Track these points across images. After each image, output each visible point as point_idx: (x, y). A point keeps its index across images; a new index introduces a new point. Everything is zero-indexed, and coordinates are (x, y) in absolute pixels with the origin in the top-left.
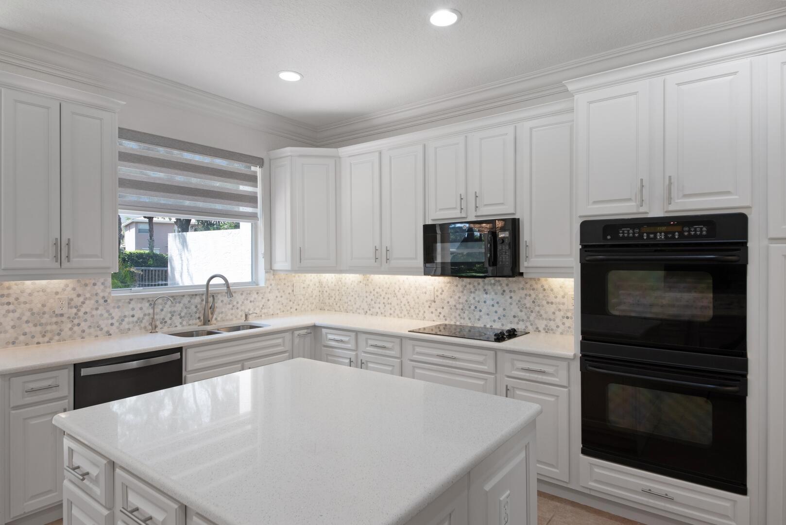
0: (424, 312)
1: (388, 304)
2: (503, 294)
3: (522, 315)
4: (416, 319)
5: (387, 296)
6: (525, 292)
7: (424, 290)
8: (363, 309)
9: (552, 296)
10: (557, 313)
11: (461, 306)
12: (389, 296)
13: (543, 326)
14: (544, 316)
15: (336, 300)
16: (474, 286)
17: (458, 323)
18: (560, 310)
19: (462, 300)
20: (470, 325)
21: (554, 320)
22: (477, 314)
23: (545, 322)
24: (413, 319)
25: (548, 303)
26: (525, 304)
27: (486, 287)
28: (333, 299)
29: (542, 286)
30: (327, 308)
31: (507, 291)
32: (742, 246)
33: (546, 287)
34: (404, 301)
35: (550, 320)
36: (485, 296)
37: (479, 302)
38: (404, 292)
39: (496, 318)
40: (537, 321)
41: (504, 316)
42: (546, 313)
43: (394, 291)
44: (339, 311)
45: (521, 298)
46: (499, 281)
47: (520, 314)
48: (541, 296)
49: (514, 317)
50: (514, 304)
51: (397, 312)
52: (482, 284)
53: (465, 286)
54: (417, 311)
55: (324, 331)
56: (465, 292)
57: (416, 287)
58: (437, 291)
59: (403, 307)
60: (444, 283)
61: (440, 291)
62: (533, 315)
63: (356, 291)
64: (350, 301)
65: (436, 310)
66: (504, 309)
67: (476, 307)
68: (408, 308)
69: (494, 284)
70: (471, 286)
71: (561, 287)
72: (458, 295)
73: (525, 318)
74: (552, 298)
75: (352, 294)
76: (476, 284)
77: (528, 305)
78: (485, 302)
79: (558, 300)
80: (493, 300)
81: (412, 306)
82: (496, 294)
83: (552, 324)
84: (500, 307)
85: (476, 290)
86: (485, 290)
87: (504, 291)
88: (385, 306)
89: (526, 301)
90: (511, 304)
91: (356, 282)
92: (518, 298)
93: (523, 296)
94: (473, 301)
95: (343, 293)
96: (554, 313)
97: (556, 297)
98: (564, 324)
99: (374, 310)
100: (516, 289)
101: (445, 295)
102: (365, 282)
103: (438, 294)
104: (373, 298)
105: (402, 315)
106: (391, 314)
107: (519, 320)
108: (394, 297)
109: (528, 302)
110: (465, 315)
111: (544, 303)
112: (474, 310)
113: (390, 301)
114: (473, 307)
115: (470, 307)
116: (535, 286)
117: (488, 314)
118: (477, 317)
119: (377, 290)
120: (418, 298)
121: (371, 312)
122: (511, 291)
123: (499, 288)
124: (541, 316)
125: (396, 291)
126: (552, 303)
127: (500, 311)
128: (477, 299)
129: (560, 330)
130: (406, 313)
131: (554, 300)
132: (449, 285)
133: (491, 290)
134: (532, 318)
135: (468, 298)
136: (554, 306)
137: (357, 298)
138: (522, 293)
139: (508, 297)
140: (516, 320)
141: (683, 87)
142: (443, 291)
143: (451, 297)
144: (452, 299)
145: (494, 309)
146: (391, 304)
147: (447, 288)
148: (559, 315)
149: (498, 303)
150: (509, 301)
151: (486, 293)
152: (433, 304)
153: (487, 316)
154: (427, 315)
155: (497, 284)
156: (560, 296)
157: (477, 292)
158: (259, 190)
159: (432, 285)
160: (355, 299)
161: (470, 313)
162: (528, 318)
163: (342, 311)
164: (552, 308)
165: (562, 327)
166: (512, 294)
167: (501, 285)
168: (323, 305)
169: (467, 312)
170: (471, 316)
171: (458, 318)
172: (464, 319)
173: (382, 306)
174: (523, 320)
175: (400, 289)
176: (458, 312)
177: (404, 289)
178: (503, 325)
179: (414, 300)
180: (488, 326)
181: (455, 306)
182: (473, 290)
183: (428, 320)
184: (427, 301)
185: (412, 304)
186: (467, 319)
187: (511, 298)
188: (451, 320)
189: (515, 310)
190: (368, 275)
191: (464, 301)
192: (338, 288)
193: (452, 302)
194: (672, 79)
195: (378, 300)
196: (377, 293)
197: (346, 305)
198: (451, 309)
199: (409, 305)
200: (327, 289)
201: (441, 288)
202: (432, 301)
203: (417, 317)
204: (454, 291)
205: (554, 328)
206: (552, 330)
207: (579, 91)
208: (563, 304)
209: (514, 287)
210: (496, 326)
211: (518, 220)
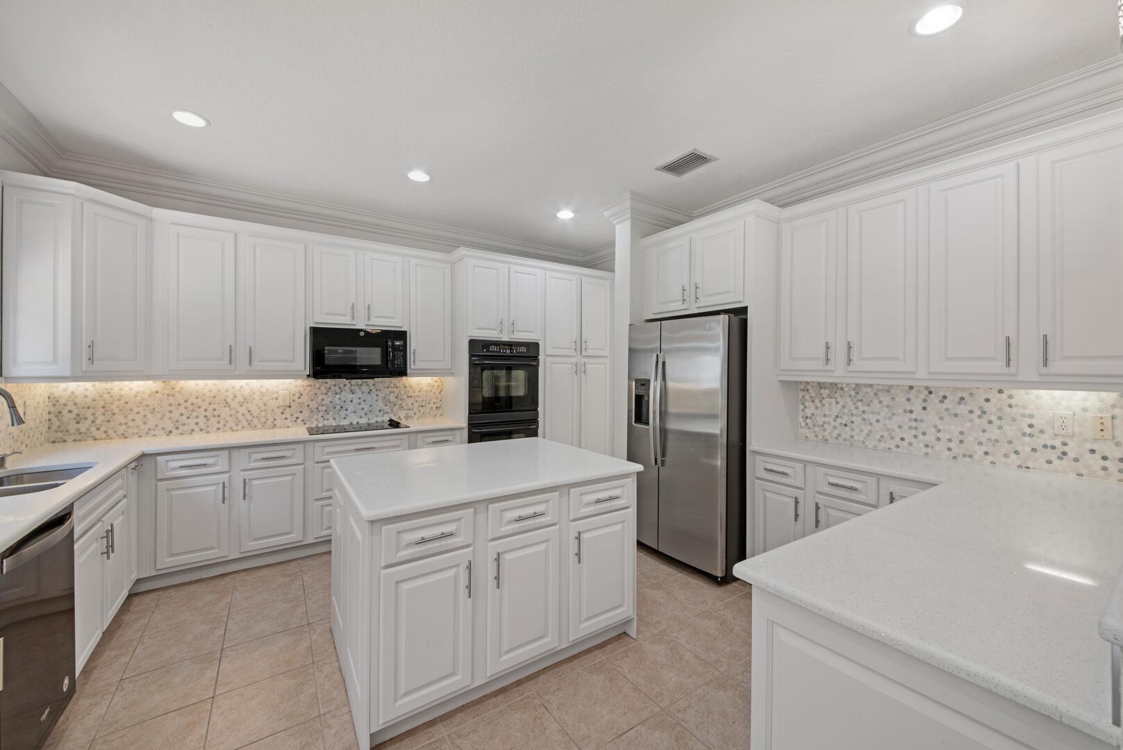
0: (275, 419)
1: (214, 416)
2: (369, 393)
3: (387, 409)
4: (261, 429)
5: (212, 407)
6: (389, 390)
7: (275, 396)
8: (163, 429)
9: (411, 391)
10: (415, 403)
11: (324, 408)
12: (216, 406)
13: (404, 415)
14: (405, 408)
15: (98, 422)
16: (340, 388)
17: (320, 425)
18: (417, 401)
19: (326, 402)
20: (334, 424)
21: (413, 409)
22: (343, 413)
23: (405, 412)
24: (257, 429)
25: (408, 397)
26: (389, 400)
27: (353, 388)
28: (88, 422)
29: (404, 384)
30: (70, 438)
31: (374, 390)
32: (536, 358)
33: (407, 385)
34: (243, 410)
35: (410, 409)
36: (352, 396)
37: (345, 402)
38: (242, 400)
39: (363, 414)
40: (399, 412)
41: (371, 411)
42: (407, 404)
43: (225, 400)
44: (105, 439)
45: (386, 395)
46: (366, 382)
47: (385, 408)
48: (402, 392)
49: (380, 411)
50: (380, 400)
51: (231, 424)
52: (348, 385)
53: (330, 388)
54: (263, 420)
56: (329, 394)
57: (261, 393)
58: (294, 395)
59: (241, 418)
60: (303, 386)
61: (298, 395)
62: (397, 407)
63: (147, 406)
64: (133, 420)
65: (292, 415)
66: (371, 406)
67: (342, 407)
68: (249, 418)
69: (361, 385)
70: (337, 388)
71: (418, 384)
72: (321, 397)
73: (389, 411)
74: (411, 393)
75: (135, 410)
76: (342, 386)
77: (392, 401)
78: (351, 401)
79: (415, 394)
80: (360, 398)
81: (255, 414)
82: (363, 393)
83: (411, 413)
84: (366, 404)
85: (342, 391)
86: (351, 391)
87: (371, 390)
88: (208, 420)
89: (390, 397)
90: (377, 400)
91: (148, 392)
92: (384, 395)
93: (388, 393)
94: (338, 402)
95: (116, 410)
96: (412, 404)
97: (414, 392)
98: (419, 411)
99: (185, 428)
100: (381, 388)
101: (305, 399)
102: (166, 392)
103: (295, 398)
104: (184, 411)
105: (239, 427)
106: (218, 429)
107: (384, 413)
108: (225, 407)
110: (329, 416)
111: (405, 397)
112: (340, 410)
113: (216, 413)
114: (338, 407)
115: (335, 408)
116: (398, 385)
117: (355, 412)
118: (343, 416)
119: (193, 400)
120: (265, 405)
121: (180, 431)
122: (377, 390)
123: (366, 387)
124: (403, 407)
125: (229, 400)
126: (411, 397)
127: (367, 408)
128: (343, 399)
129: (416, 416)
130: (245, 424)
131: (412, 394)
132: (309, 388)
133: (358, 390)
134: (395, 410)
135: (333, 399)
136: (412, 398)
137: (149, 416)
139: (374, 395)
140: (382, 413)
141: (517, 274)
142: (301, 395)
143: (312, 400)
144: (314, 402)
145: (361, 406)
146: (219, 416)
147: (307, 391)
148: (416, 405)
149: (364, 401)
150: (376, 398)
151: (353, 393)
152: (288, 409)
153: (353, 414)
154: (279, 422)
155: (364, 384)
156: (417, 391)
157: (343, 393)
159: (287, 390)
160: (145, 416)
161: (334, 413)
162: (392, 410)
163: (111, 438)
164: (412, 400)
165: (418, 414)
166: (378, 393)
167: (368, 385)
168: (60, 435)
169: (331, 413)
170: (336, 416)
171: (321, 420)
172: (328, 419)
173: (202, 421)
174: (387, 413)
175: (235, 397)
176: (321, 414)
177: (243, 396)
178: (369, 419)
179: (259, 408)
180: (354, 423)
181: (317, 408)
182: (338, 391)
183: (280, 427)
184: (278, 407)
185: (255, 412)
186: (331, 419)
187: (377, 395)
188: (312, 423)
189: (381, 405)
190: (173, 382)
191: (328, 403)
192: (102, 403)
193: (314, 405)
194: (513, 267)
195: (195, 414)
196: (192, 404)
197: (124, 427)
198: (312, 412)
199: (251, 415)
200: (71, 406)
201: (299, 392)
202: (286, 406)
203: (263, 426)
204: (316, 394)
205: (412, 415)
206: (411, 417)
207: (467, 256)
208: (419, 397)
209: (380, 386)
210: (364, 421)
211: (406, 332)
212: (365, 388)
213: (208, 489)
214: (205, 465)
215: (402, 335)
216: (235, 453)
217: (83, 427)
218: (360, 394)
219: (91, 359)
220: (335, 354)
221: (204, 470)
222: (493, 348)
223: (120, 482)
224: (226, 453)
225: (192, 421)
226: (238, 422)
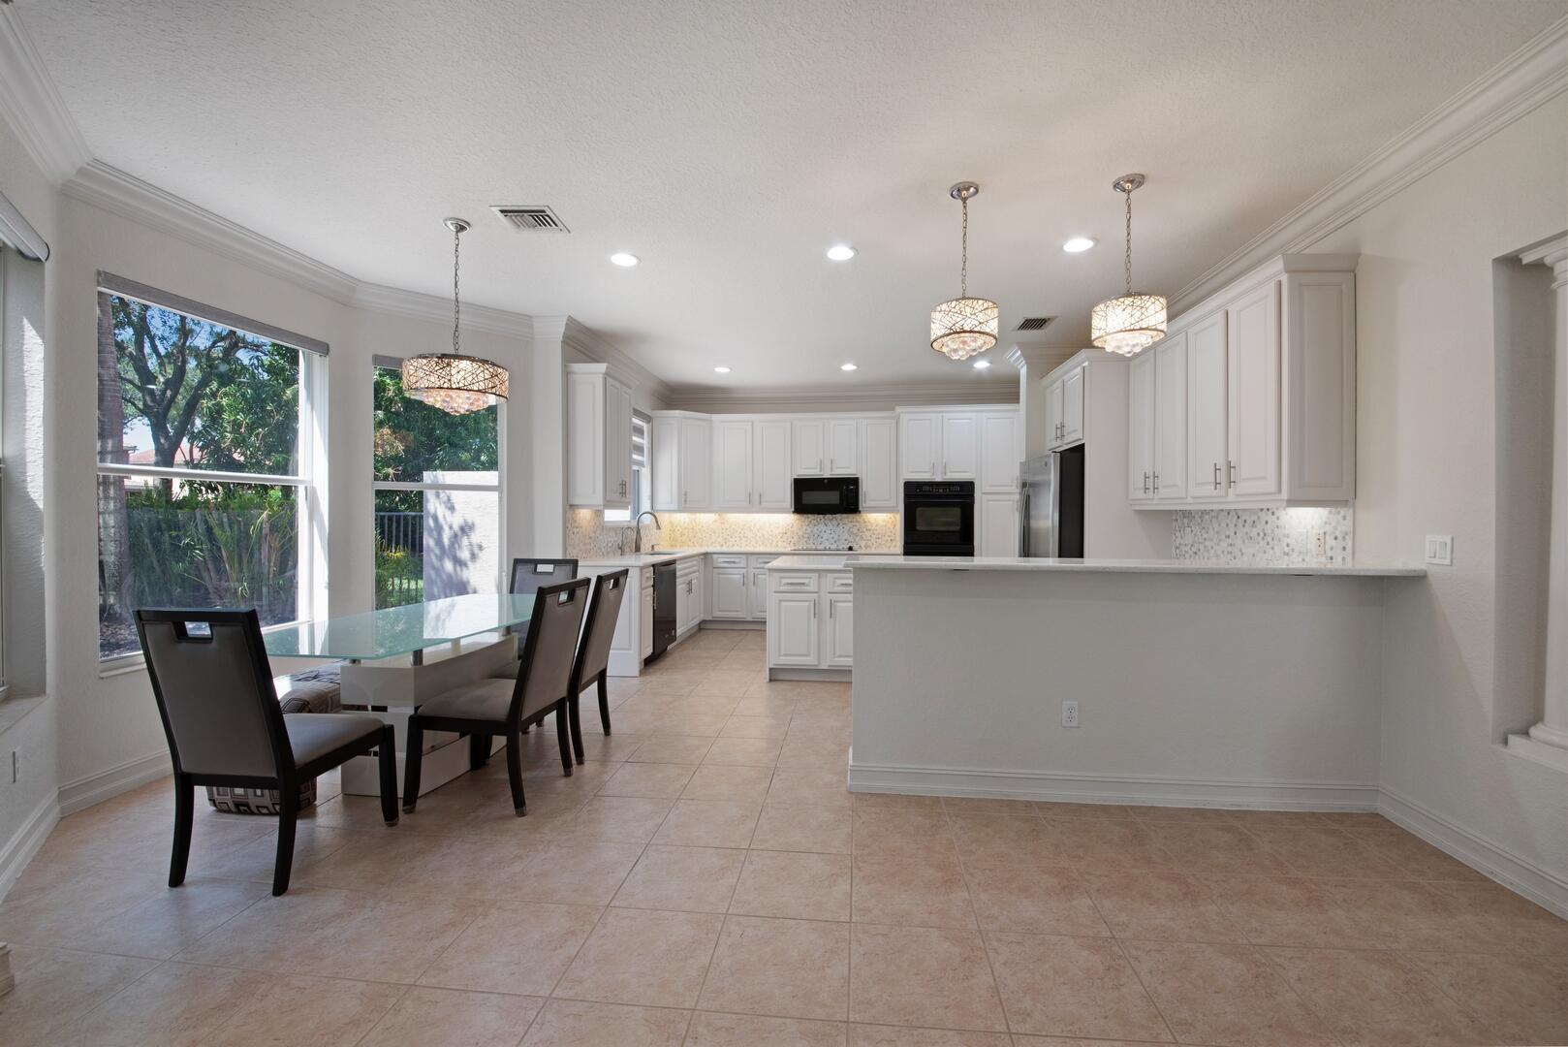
6: (853, 523)
7: (777, 525)
10: (873, 535)
11: (807, 535)
13: (865, 544)
14: (865, 539)
16: (817, 522)
19: (809, 531)
21: (871, 540)
22: (820, 540)
23: (865, 542)
27: (826, 521)
29: (863, 520)
31: (841, 523)
33: (866, 520)
34: (759, 534)
35: (868, 540)
36: (825, 528)
37: (821, 532)
39: (833, 542)
40: (860, 542)
41: (839, 540)
42: (866, 536)
45: (850, 527)
46: (836, 517)
47: (849, 538)
48: (863, 526)
49: (846, 540)
50: (846, 531)
51: (753, 542)
52: (823, 519)
53: (811, 521)
54: (770, 541)
55: (715, 556)
60: (794, 519)
61: (791, 526)
63: (710, 529)
69: (832, 520)
70: (815, 522)
72: (802, 528)
74: (869, 527)
75: (706, 531)
78: (825, 531)
80: (831, 530)
85: (818, 524)
86: (825, 524)
88: (741, 539)
89: (853, 530)
91: (712, 521)
92: (848, 528)
94: (816, 532)
95: (698, 531)
96: (871, 536)
99: (730, 543)
101: (795, 528)
102: (721, 520)
103: (789, 527)
104: (729, 533)
105: (757, 545)
106: (746, 545)
107: (849, 542)
108: (749, 531)
109: (855, 530)
110: (810, 541)
111: (865, 530)
112: (817, 538)
115: (814, 536)
116: (860, 520)
118: (820, 542)
119: (733, 526)
120: (774, 530)
121: (727, 544)
124: (863, 538)
125: (751, 527)
127: (836, 537)
128: (819, 530)
129: (874, 546)
132: (797, 521)
133: (830, 524)
134: (857, 539)
135: (813, 529)
136: (871, 531)
137: (713, 534)
138: (850, 525)
139: (841, 527)
141: (951, 421)
142: (793, 525)
143: (799, 528)
144: (800, 531)
145: (832, 536)
147: (796, 523)
148: (874, 537)
149: (834, 531)
150: (843, 530)
151: (826, 526)
152: (784, 535)
153: (826, 541)
154: (780, 544)
157: (819, 526)
158: (645, 442)
160: (710, 535)
161: (814, 539)
164: (868, 534)
166: (844, 526)
167: (837, 519)
170: (815, 542)
171: (805, 543)
172: (809, 543)
173: (738, 539)
175: (755, 525)
176: (805, 539)
177: (759, 525)
178: (837, 546)
179: (768, 533)
180: (827, 547)
181: (802, 535)
182: (816, 524)
184: (779, 533)
185: (766, 536)
186: (812, 544)
187: (843, 528)
188: (799, 545)
189: (846, 536)
190: (726, 515)
192: (691, 526)
194: (946, 416)
195: (734, 535)
196: (733, 529)
198: (799, 537)
201: (792, 523)
203: (770, 545)
204: (802, 525)
205: (871, 545)
209: (846, 521)
210: (834, 547)
211: (857, 478)
212: (834, 522)
213: (736, 576)
214: (734, 562)
215: (855, 481)
216: (750, 557)
217: (684, 538)
218: (831, 527)
219: (685, 501)
220: (811, 498)
221: (733, 565)
222: (926, 488)
223: (694, 563)
224: (744, 557)
225: (733, 539)
226: (757, 542)
